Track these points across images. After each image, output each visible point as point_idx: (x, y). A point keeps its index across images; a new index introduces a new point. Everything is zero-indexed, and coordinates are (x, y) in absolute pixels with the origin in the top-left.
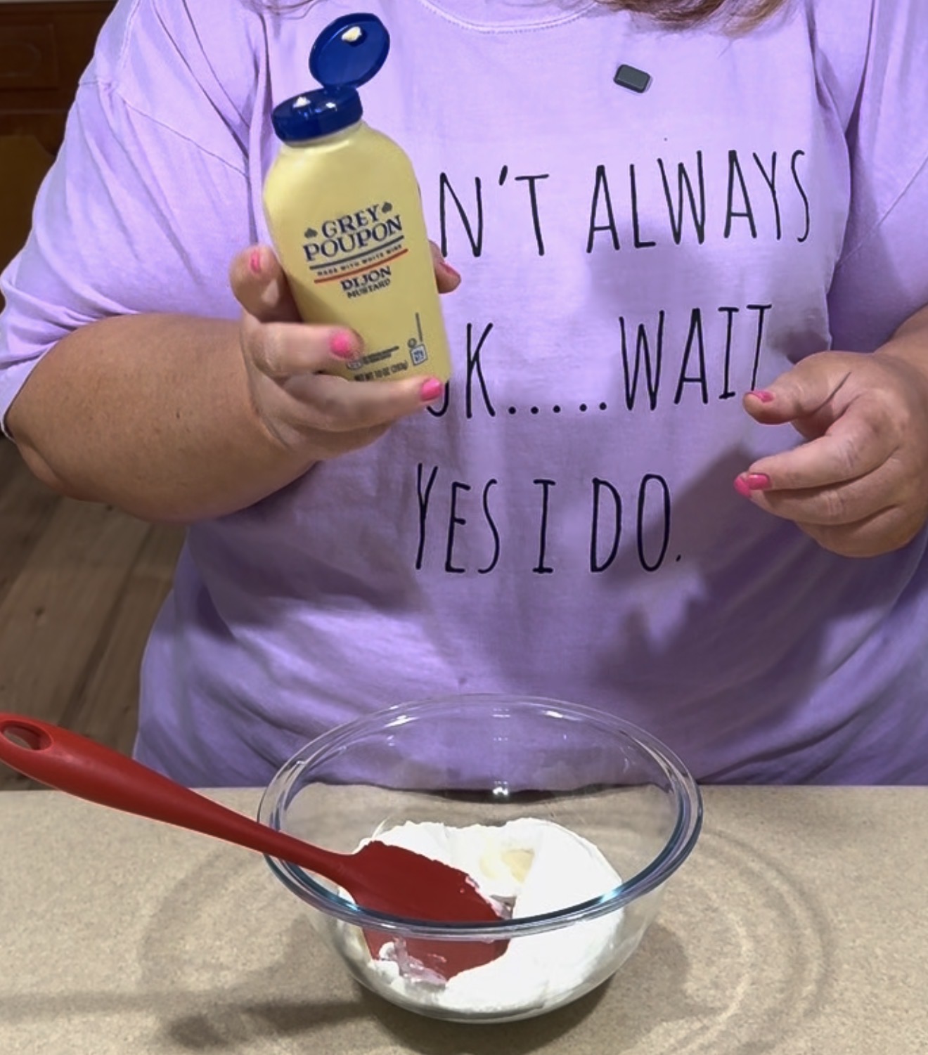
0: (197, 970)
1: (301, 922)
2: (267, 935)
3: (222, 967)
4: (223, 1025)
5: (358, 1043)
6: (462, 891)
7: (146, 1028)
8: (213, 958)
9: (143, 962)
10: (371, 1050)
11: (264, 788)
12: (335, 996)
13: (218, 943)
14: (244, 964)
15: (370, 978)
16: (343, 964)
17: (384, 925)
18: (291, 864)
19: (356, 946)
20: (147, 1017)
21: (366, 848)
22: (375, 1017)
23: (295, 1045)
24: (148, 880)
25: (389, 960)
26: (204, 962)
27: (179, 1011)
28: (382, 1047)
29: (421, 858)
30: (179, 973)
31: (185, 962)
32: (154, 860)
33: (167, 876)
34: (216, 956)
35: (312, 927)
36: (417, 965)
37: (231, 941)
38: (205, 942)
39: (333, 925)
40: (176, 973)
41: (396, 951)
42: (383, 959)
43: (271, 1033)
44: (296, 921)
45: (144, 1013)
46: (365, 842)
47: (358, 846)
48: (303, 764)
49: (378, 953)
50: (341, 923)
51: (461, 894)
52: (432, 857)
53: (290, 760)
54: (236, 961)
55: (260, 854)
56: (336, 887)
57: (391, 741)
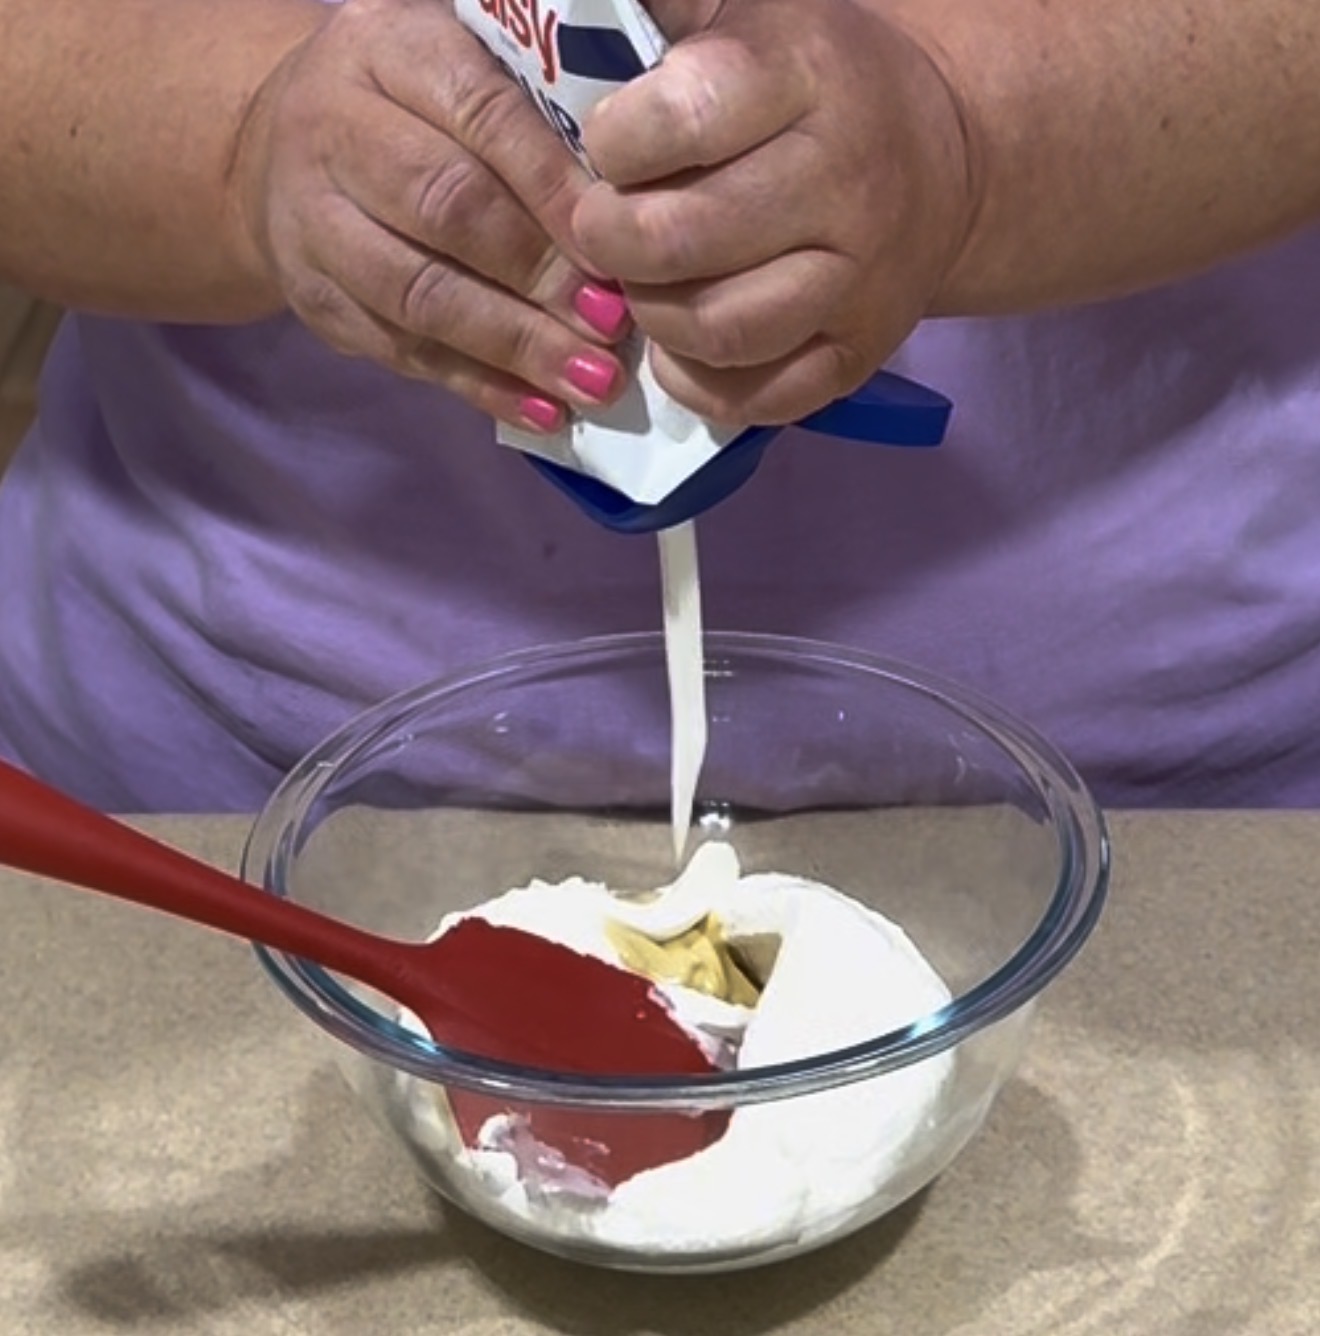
0: (122, 1170)
1: (326, 1078)
2: (260, 1102)
3: (170, 1164)
4: (174, 1277)
5: (439, 1311)
6: (641, 1016)
7: (24, 1282)
8: (155, 1145)
9: (18, 1154)
10: (462, 1325)
11: (254, 817)
12: (393, 1220)
13: (164, 1117)
14: (215, 1159)
15: (459, 1185)
16: (406, 1155)
17: (487, 1082)
18: (304, 960)
19: (434, 1121)
20: (24, 1260)
21: (453, 931)
22: (471, 1262)
23: (315, 1314)
24: (26, 996)
25: (498, 1150)
26: (138, 1154)
27: (92, 1248)
28: (483, 1321)
29: (561, 952)
30: (88, 1176)
31: (100, 1154)
32: (39, 956)
33: (65, 989)
34: (161, 1143)
35: (347, 1086)
36: (552, 1158)
37: (190, 1112)
38: (139, 1115)
39: (386, 1085)
40: (82, 1176)
41: (513, 1133)
42: (486, 1149)
43: (267, 1293)
44: (316, 1073)
45: (19, 1252)
46: (452, 920)
47: (436, 928)
48: (328, 767)
49: (475, 1135)
50: (403, 1077)
51: (642, 1021)
52: (581, 948)
53: (305, 759)
54: (198, 1153)
55: (246, 942)
56: (394, 1008)
57: (501, 723)
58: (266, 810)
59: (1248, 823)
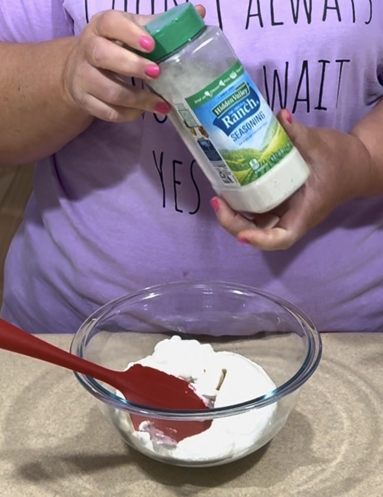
0: (36, 437)
1: (95, 409)
2: (75, 417)
3: (49, 435)
4: (50, 469)
5: (127, 478)
6: (186, 392)
7: (7, 470)
8: (45, 430)
9: (5, 432)
10: (134, 482)
12: (114, 452)
13: (48, 422)
14: (63, 434)
15: (134, 442)
16: (118, 433)
17: (141, 411)
18: (88, 376)
19: (126, 423)
20: (7, 463)
21: (132, 368)
22: (137, 464)
23: (91, 479)
24: (8, 386)
25: (145, 431)
26: (40, 432)
27: (27, 460)
28: (140, 481)
29: (163, 374)
30: (26, 439)
31: (29, 432)
32: (11, 375)
33: (19, 384)
34: (47, 429)
35: (101, 413)
36: (160, 434)
37: (55, 420)
38: (40, 421)
39: (112, 412)
40: (24, 439)
41: (149, 426)
42: (141, 431)
43: (77, 473)
44: (92, 409)
45: (6, 461)
46: (131, 364)
47: (127, 367)
48: (95, 320)
49: (138, 427)
50: (117, 410)
51: (186, 394)
52: (169, 373)
54: (58, 432)
55: (71, 371)
56: (115, 390)
57: (146, 307)
58: (77, 333)
59: (362, 337)
